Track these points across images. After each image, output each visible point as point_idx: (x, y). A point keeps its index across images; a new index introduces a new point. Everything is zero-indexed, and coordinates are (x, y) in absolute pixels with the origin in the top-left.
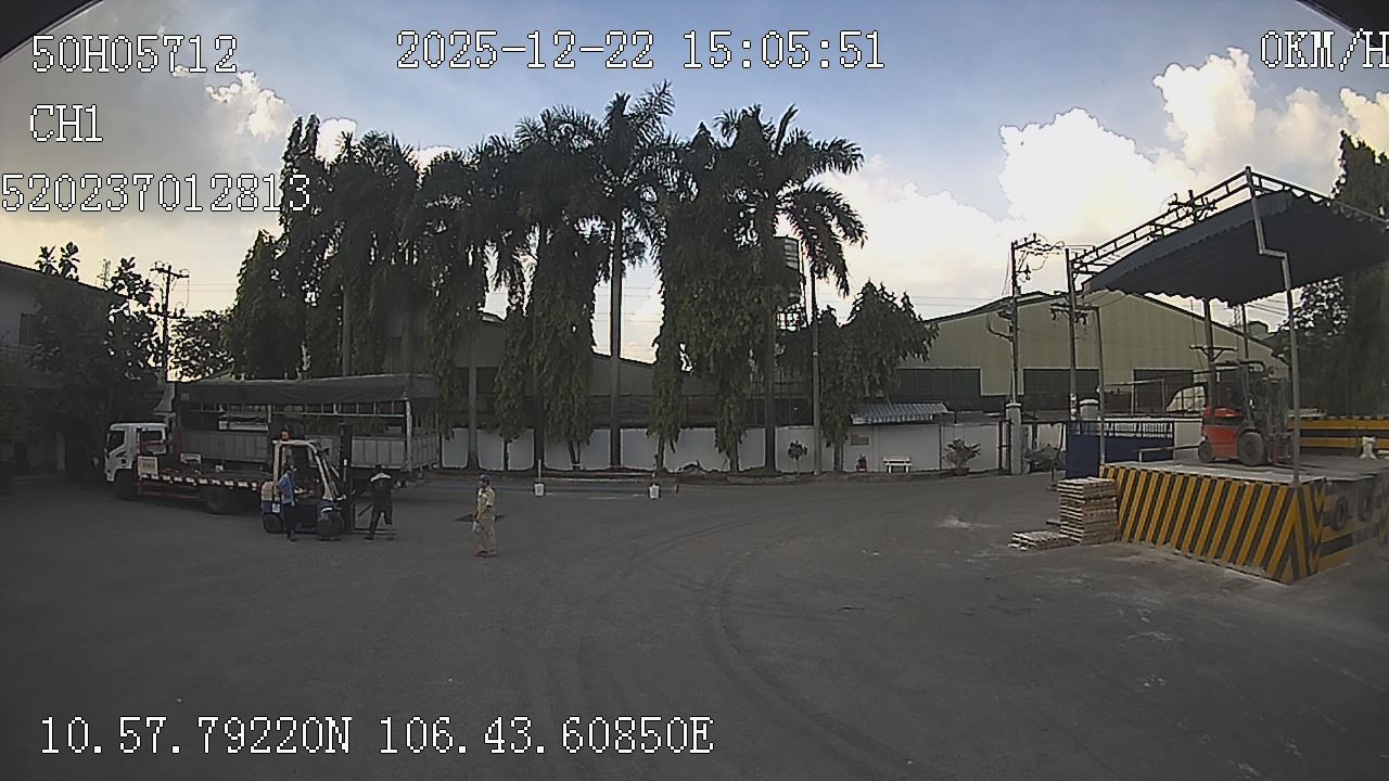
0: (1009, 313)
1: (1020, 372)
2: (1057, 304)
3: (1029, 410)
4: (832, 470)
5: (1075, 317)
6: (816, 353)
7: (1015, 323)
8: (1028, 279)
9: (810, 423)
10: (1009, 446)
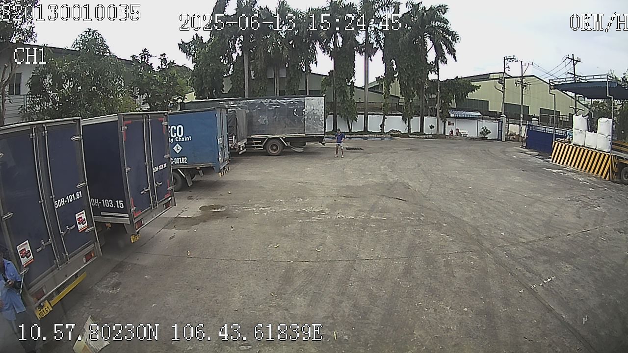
0: (503, 82)
2: (518, 81)
4: (443, 134)
5: (524, 86)
6: (439, 91)
7: (504, 86)
8: (509, 70)
9: (436, 116)
10: (501, 131)
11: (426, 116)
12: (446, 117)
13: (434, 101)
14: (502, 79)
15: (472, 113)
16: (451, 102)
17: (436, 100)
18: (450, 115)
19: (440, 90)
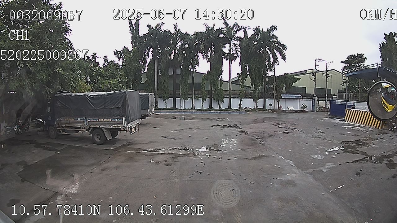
0: (314, 75)
4: (277, 109)
7: (315, 77)
9: (273, 98)
10: (314, 105)
11: (267, 98)
12: (280, 99)
13: (272, 89)
14: (314, 73)
15: (296, 95)
16: (283, 89)
17: (273, 88)
18: (282, 97)
19: (276, 82)
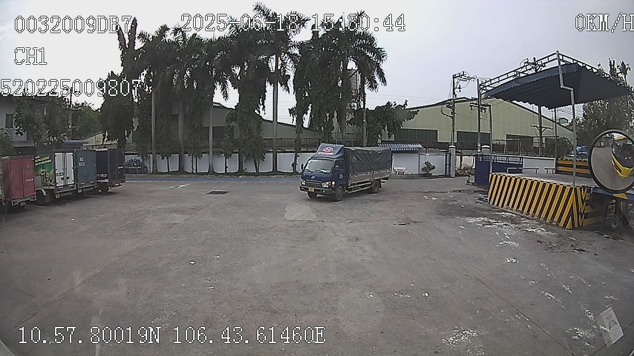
0: (451, 106)
1: (456, 133)
2: (473, 104)
3: (459, 150)
5: (481, 108)
7: (454, 110)
8: (460, 91)
10: (450, 165)
19: (366, 121)
